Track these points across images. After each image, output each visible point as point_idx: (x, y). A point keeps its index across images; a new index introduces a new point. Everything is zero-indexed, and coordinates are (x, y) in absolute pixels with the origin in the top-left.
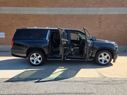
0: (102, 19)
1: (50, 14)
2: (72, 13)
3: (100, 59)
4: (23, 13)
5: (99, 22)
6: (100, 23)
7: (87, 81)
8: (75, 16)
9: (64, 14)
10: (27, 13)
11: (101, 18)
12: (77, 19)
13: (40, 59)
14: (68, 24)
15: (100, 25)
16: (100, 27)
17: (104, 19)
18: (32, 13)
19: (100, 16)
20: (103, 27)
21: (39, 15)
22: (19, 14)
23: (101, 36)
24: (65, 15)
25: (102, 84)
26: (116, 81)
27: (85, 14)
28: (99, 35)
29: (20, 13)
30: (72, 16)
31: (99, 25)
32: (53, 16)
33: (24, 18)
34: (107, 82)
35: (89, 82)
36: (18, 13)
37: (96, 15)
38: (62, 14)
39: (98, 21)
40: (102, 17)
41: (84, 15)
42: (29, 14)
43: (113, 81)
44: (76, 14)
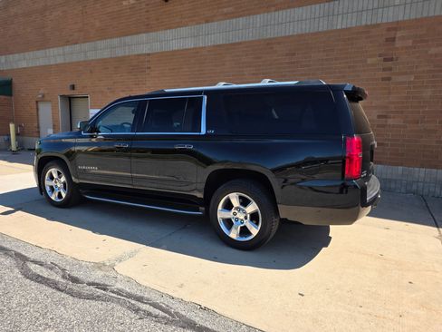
0: (398, 44)
1: (201, 45)
2: (271, 33)
5: (385, 60)
6: (389, 64)
8: (279, 43)
9: (244, 40)
10: (145, 49)
11: (393, 40)
12: (287, 55)
14: (254, 74)
15: (390, 69)
16: (389, 79)
17: (410, 43)
18: (157, 47)
19: (389, 30)
20: (401, 79)
21: (174, 53)
23: (390, 122)
24: (245, 42)
27: (320, 29)
28: (379, 117)
30: (269, 44)
31: (384, 70)
32: (209, 51)
36: (127, 54)
37: (367, 30)
38: (237, 41)
39: (380, 55)
40: (399, 34)
41: (317, 33)
42: (149, 55)
44: (283, 35)
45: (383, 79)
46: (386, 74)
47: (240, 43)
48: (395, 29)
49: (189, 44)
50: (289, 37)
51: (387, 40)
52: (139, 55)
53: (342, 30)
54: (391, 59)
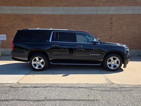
0: (113, 20)
1: (55, 14)
2: (80, 13)
3: (108, 63)
4: (25, 13)
5: (111, 23)
7: (93, 87)
8: (83, 16)
10: (31, 13)
11: (112, 18)
12: (85, 20)
13: (42, 63)
14: (75, 25)
15: (112, 26)
16: (111, 28)
17: (115, 20)
18: (36, 12)
19: (111, 16)
20: (114, 28)
21: (44, 15)
22: (22, 14)
23: (112, 39)
24: (72, 15)
25: (109, 91)
26: (124, 88)
27: (94, 14)
28: (110, 37)
30: (80, 16)
31: (110, 26)
32: (59, 16)
33: (27, 18)
34: (114, 88)
35: (94, 88)
36: (21, 13)
37: (106, 15)
38: (69, 14)
39: (109, 22)
40: (113, 17)
42: (32, 15)
43: (121, 88)
44: (84, 14)
45: (110, 28)
46: (111, 27)
47: (70, 15)
48: (113, 16)
49: (51, 13)
50: (86, 15)
51: (111, 18)
52: (27, 14)
53: (100, 15)
54: (112, 23)
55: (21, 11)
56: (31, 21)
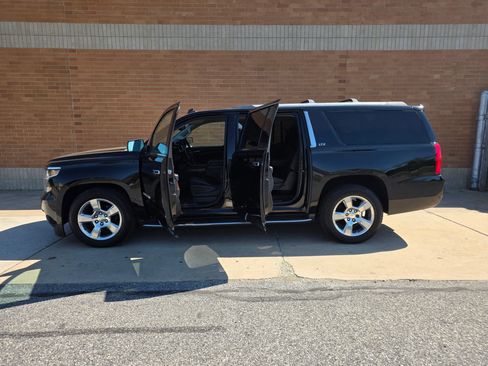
0: (349, 69)
1: (154, 48)
2: (238, 46)
4: (49, 47)
5: (340, 81)
6: (343, 85)
8: (247, 57)
9: (208, 49)
10: (66, 44)
11: (345, 65)
12: (255, 69)
14: (221, 86)
15: (344, 89)
16: (343, 97)
17: (356, 69)
18: (87, 43)
19: (341, 57)
21: (112, 54)
22: (37, 50)
24: (210, 51)
27: (286, 49)
29: (41, 47)
30: (237, 56)
31: (340, 89)
32: (165, 56)
33: (56, 63)
36: (33, 46)
37: (326, 55)
38: (200, 49)
39: (336, 78)
40: (348, 62)
41: (283, 53)
42: (74, 51)
44: (251, 49)
45: (339, 97)
46: (341, 94)
47: (204, 52)
48: (346, 57)
49: (137, 44)
50: (257, 52)
51: (341, 65)
52: (55, 50)
53: (304, 52)
54: (344, 81)
55: (32, 37)
56: (72, 72)
